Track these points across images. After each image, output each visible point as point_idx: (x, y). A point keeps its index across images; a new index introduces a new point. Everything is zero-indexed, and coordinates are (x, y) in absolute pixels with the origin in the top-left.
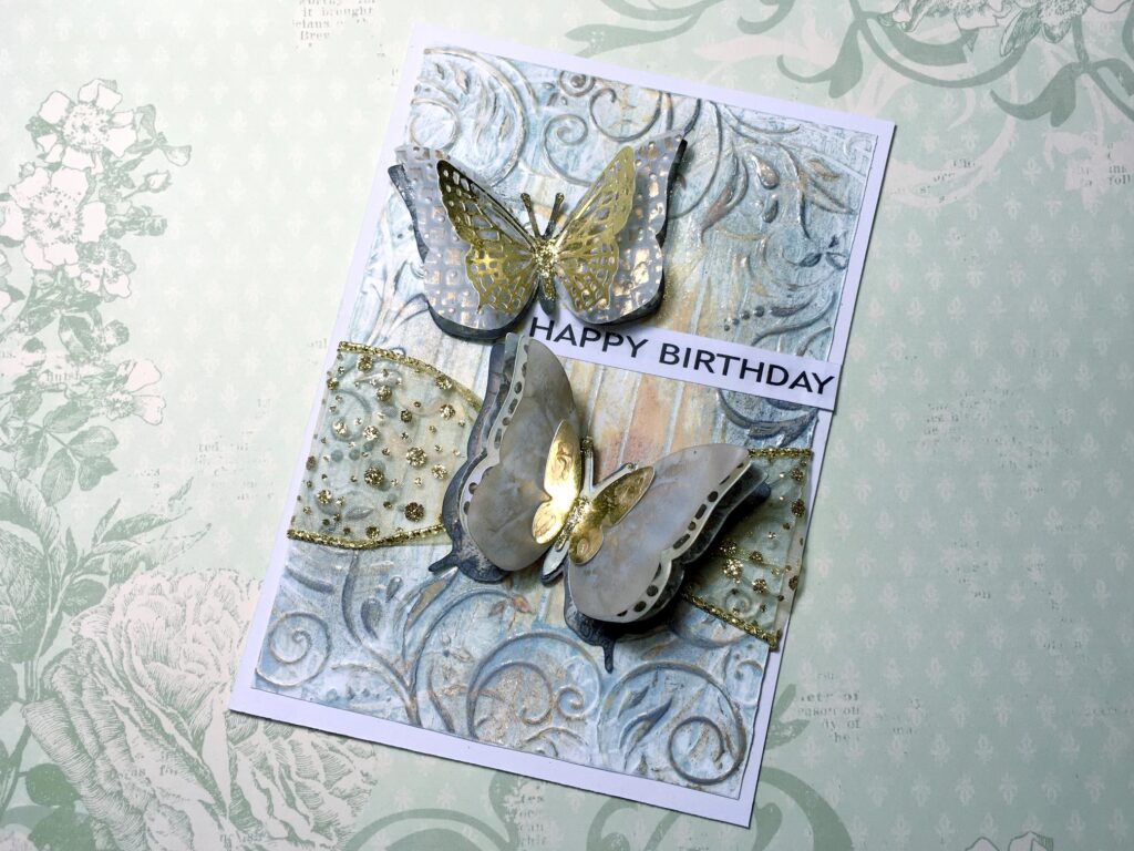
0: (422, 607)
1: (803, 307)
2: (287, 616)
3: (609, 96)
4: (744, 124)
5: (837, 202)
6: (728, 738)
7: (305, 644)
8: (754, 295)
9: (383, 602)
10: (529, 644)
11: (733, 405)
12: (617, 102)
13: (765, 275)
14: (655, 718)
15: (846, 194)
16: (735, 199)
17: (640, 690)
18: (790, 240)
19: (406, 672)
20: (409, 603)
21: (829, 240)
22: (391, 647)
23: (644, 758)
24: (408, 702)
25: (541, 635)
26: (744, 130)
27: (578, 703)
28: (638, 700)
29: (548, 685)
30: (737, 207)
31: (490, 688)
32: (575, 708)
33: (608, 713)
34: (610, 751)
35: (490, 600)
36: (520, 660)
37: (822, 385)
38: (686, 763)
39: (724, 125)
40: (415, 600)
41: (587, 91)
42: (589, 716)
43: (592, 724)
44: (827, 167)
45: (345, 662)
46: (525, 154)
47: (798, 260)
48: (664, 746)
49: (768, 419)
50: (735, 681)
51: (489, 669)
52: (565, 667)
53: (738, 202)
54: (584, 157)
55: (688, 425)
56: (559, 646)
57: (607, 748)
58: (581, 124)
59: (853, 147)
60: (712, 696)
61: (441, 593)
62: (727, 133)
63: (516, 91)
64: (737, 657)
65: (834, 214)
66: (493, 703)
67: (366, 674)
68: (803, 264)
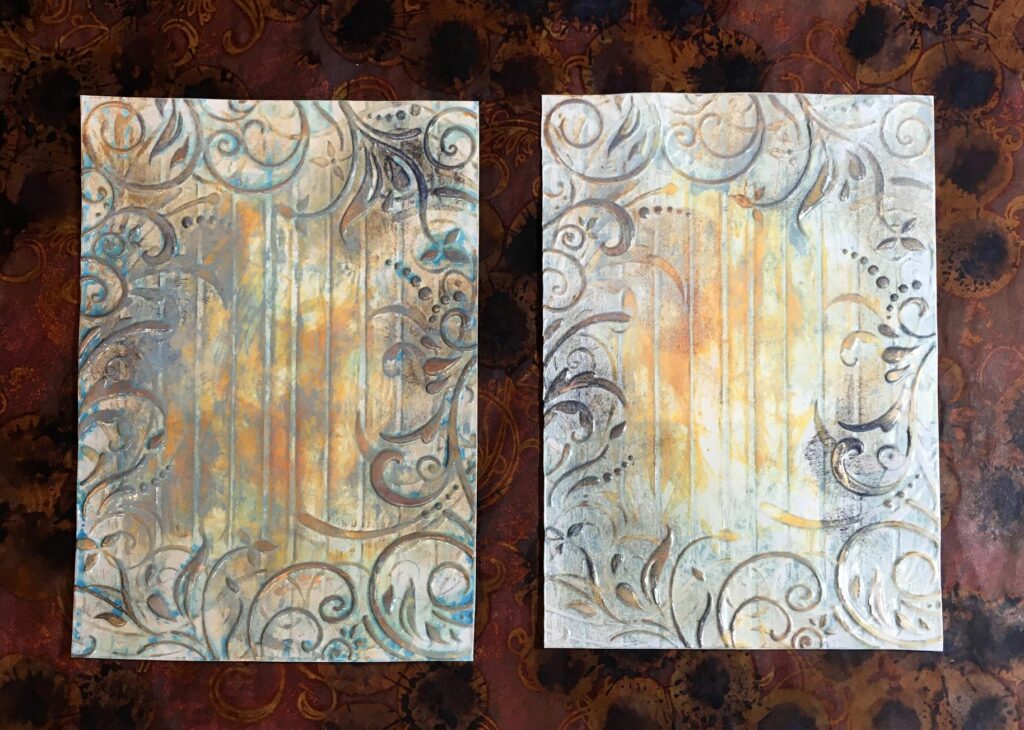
0: (819, 183)
1: (573, 489)
2: (922, 153)
3: (777, 633)
4: (658, 635)
5: (565, 584)
6: (559, 137)
7: (901, 137)
8: (615, 491)
9: (851, 181)
10: (729, 173)
11: (611, 395)
12: (768, 631)
13: (611, 510)
14: (618, 139)
15: (559, 592)
17: (635, 156)
18: (595, 543)
19: (819, 132)
22: (835, 147)
23: (619, 107)
24: (810, 109)
25: (721, 181)
27: (680, 137)
29: (705, 146)
31: (749, 135)
32: (682, 134)
33: (655, 134)
34: (646, 107)
35: (768, 199)
36: (731, 160)
39: (674, 630)
40: (825, 187)
41: (796, 635)
42: (669, 129)
43: (665, 123)
44: (580, 612)
45: (868, 128)
46: (833, 569)
47: (585, 527)
48: (606, 120)
50: (563, 180)
51: (754, 147)
53: (646, 566)
54: (784, 577)
56: (705, 177)
57: (649, 108)
59: (562, 634)
60: (578, 165)
61: (807, 196)
62: (669, 624)
63: (856, 622)
65: (565, 573)
66: (744, 124)
67: (849, 123)
68: (581, 525)
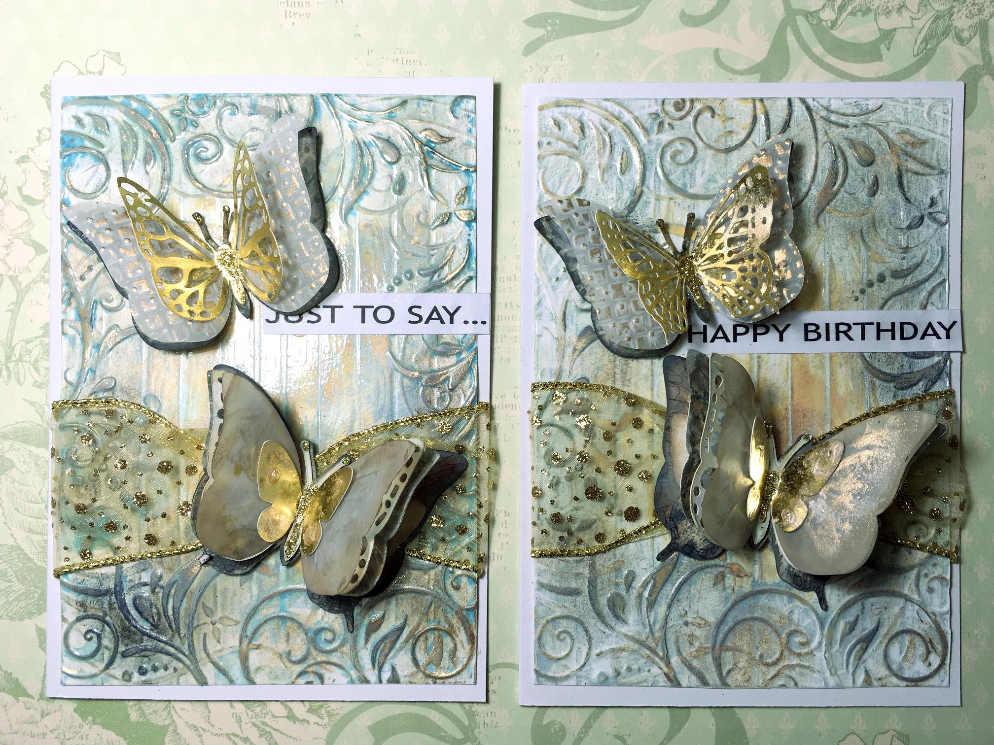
0: (657, 589)
1: (918, 265)
2: (548, 621)
3: (708, 114)
4: (832, 112)
5: (929, 166)
6: (931, 641)
7: (568, 640)
8: (873, 264)
9: (624, 593)
10: (750, 601)
11: (876, 365)
12: (716, 116)
13: (879, 245)
14: (868, 640)
15: (935, 156)
16: (839, 182)
17: (852, 619)
18: (894, 208)
19: (657, 645)
20: (645, 589)
21: (928, 201)
22: (640, 628)
23: (866, 672)
24: (666, 670)
25: (761, 592)
26: (833, 118)
27: (804, 640)
28: (852, 627)
29: (776, 631)
30: (843, 190)
31: (728, 644)
32: (803, 644)
33: (830, 644)
34: (839, 673)
35: (711, 573)
36: (748, 616)
37: (948, 331)
38: (901, 668)
39: (816, 117)
40: (650, 585)
41: (688, 113)
42: (816, 649)
43: (820, 655)
44: (913, 136)
45: (605, 648)
46: (647, 182)
47: (905, 225)
48: (881, 659)
49: (908, 371)
50: (928, 595)
51: (725, 629)
52: (787, 613)
53: (842, 185)
54: (698, 172)
55: (842, 390)
56: (777, 597)
57: (836, 671)
58: (688, 144)
59: (932, 112)
60: (911, 611)
61: (670, 575)
62: (820, 124)
63: (627, 127)
64: (926, 575)
65: (928, 177)
66: (734, 655)
67: (624, 654)
68: (909, 227)
